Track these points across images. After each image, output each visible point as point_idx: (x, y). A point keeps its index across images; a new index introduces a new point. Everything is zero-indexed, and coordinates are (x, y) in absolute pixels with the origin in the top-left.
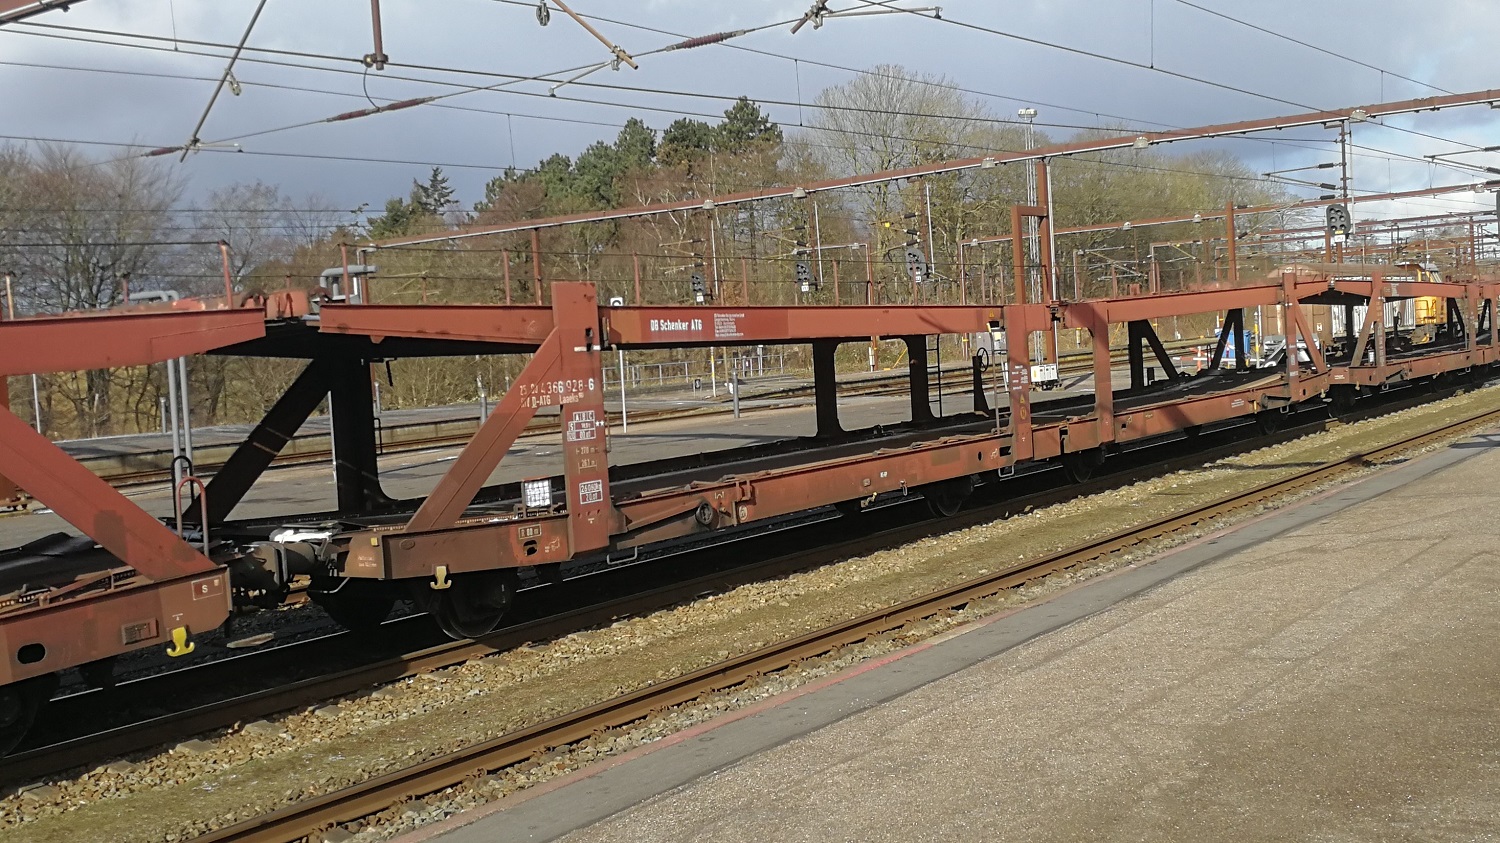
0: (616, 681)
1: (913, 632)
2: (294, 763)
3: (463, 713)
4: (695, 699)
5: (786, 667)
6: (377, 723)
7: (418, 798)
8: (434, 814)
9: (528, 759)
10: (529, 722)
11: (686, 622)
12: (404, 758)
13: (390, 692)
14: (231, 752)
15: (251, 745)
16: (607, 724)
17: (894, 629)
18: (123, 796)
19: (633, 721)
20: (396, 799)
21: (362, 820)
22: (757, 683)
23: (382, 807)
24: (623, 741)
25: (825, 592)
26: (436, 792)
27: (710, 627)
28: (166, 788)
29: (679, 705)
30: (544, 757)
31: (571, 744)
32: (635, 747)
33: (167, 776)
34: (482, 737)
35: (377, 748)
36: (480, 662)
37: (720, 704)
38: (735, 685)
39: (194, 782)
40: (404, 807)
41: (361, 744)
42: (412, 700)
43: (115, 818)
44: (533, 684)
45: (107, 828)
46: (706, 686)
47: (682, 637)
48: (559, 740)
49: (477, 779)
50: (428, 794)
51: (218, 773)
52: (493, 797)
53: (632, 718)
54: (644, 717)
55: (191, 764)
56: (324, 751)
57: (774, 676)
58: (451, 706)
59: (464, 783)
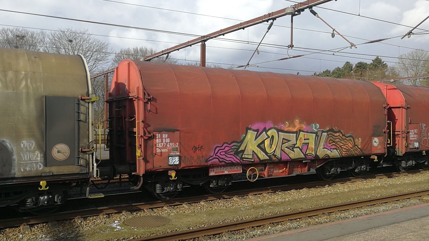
0: (340, 199)
1: (425, 198)
2: (262, 207)
3: (301, 201)
4: (362, 207)
5: (387, 202)
6: (280, 200)
7: (291, 220)
8: (295, 225)
9: (318, 215)
10: (318, 206)
11: (358, 187)
12: (288, 210)
13: (284, 193)
14: (248, 202)
15: (252, 201)
16: (338, 210)
17: (419, 196)
18: (224, 208)
19: (345, 210)
20: (286, 219)
21: (277, 223)
22: (379, 206)
23: (282, 221)
24: (343, 215)
25: (398, 184)
26: (295, 219)
27: (365, 189)
28: (233, 208)
29: (357, 208)
30: (322, 215)
31: (329, 213)
32: (346, 217)
33: (234, 205)
34: (306, 208)
35: (281, 206)
36: (305, 189)
37: (369, 210)
38: (373, 205)
39: (239, 207)
40: (287, 222)
41: (277, 205)
42: (289, 196)
43: (223, 213)
44: (318, 197)
45: (221, 215)
46: (365, 204)
47: (357, 191)
48: (326, 212)
49: (305, 218)
50: (293, 220)
51: (245, 206)
52: (309, 224)
53: (345, 209)
54: (348, 210)
55: (239, 203)
56: (269, 205)
57: (384, 204)
58: (298, 199)
59: (302, 218)
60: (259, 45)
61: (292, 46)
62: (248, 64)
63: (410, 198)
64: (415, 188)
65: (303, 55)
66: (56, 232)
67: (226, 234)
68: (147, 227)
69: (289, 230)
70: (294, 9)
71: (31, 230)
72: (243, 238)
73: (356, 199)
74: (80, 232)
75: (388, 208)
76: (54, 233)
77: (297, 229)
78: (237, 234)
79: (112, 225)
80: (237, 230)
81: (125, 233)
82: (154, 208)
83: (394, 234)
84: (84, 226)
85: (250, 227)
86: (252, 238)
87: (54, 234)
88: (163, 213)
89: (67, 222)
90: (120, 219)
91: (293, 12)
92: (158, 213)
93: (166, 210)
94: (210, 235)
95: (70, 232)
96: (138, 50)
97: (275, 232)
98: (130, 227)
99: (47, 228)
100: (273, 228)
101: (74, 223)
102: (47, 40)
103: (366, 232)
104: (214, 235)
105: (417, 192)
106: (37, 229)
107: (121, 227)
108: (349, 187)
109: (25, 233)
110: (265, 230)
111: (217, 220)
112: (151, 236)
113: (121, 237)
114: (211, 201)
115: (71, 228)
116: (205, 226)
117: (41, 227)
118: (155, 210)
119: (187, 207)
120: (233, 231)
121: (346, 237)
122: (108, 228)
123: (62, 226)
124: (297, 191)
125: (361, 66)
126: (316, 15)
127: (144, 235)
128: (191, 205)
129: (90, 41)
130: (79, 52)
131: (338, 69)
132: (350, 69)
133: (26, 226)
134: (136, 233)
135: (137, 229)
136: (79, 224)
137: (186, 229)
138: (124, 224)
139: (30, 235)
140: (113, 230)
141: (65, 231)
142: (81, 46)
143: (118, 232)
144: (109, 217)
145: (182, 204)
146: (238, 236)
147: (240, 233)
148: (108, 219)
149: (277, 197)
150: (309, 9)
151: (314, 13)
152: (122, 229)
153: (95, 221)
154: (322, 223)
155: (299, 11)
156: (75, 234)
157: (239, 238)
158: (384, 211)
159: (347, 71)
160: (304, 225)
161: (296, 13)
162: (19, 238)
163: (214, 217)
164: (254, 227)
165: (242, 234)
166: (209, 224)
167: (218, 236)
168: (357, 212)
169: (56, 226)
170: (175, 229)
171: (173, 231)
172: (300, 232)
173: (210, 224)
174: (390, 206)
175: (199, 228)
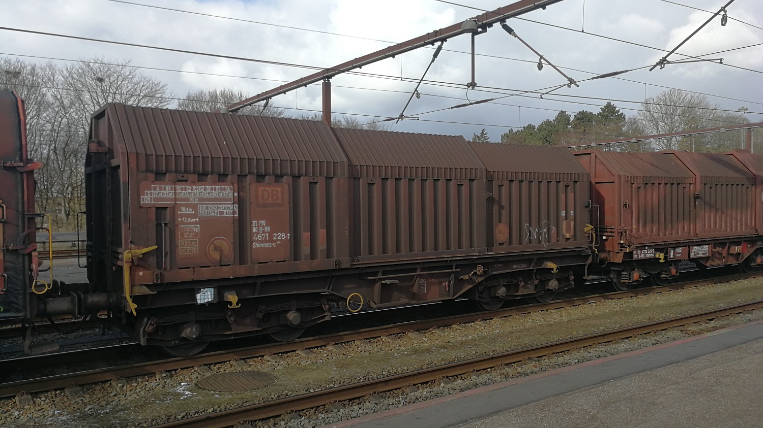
0: (556, 334)
1: (690, 328)
2: (428, 350)
3: (493, 339)
4: (591, 346)
5: (631, 337)
6: (459, 339)
7: (477, 371)
8: (484, 378)
9: (521, 361)
10: (521, 346)
11: (584, 313)
12: (471, 354)
13: (464, 327)
14: (405, 343)
15: (412, 341)
16: (554, 351)
17: (681, 326)
18: (367, 355)
19: (564, 351)
20: (468, 370)
21: (455, 377)
22: (618, 343)
23: (464, 373)
24: (561, 360)
25: (646, 307)
26: (484, 369)
27: (595, 316)
28: (382, 354)
29: (584, 347)
30: (527, 361)
31: (538, 357)
32: (567, 363)
33: (382, 349)
34: (502, 350)
35: (460, 349)
36: (499, 320)
37: (602, 349)
38: (608, 342)
39: (392, 353)
40: (472, 374)
41: (454, 347)
42: (473, 331)
43: (364, 363)
44: (520, 331)
45: (362, 366)
46: (595, 341)
47: (583, 319)
48: (534, 355)
49: (501, 367)
50: (481, 370)
51: (400, 350)
52: (507, 376)
54: (569, 350)
55: (391, 346)
56: (440, 347)
57: (626, 340)
58: (488, 336)
59: (496, 368)
60: (420, 83)
61: (472, 85)
62: (402, 115)
63: (667, 329)
64: (674, 312)
65: (492, 99)
66: (79, 405)
67: (371, 398)
68: (237, 391)
69: (474, 387)
70: (476, 23)
71: (34, 402)
72: (399, 403)
73: (581, 334)
74: (121, 404)
75: (632, 347)
76: (75, 406)
77: (487, 385)
78: (389, 397)
79: (175, 389)
80: (389, 391)
81: (199, 401)
82: (247, 358)
83: (646, 387)
84: (128, 392)
85: (410, 384)
86: (414, 403)
87: (74, 408)
88: (263, 366)
89: (98, 387)
90: (191, 380)
91: (474, 28)
92: (255, 366)
93: (268, 361)
94: (344, 401)
95: (104, 403)
96: (218, 94)
97: (452, 391)
98: (207, 391)
99: (63, 398)
100: (449, 386)
101: (109, 389)
102: (59, 78)
103: (600, 386)
104: (350, 400)
105: (676, 318)
106: (44, 401)
107: (193, 393)
108: (570, 314)
109: (23, 408)
110: (435, 389)
111: (355, 374)
112: (244, 405)
113: (192, 410)
114: (343, 344)
115: (105, 398)
116: (336, 386)
117: (52, 398)
118: (251, 362)
119: (304, 355)
120: (381, 392)
121: (569, 395)
122: (168, 395)
123: (89, 394)
124: (486, 323)
125: (584, 118)
126: (512, 33)
127: (232, 405)
128: (311, 351)
129: (135, 80)
130: (115, 98)
131: (548, 123)
132: (566, 123)
133: (25, 396)
134: (217, 401)
135: (219, 395)
136: (118, 389)
137: (302, 393)
138: (198, 387)
139: (33, 411)
140: (177, 398)
141: (95, 403)
142: (119, 88)
143: (186, 401)
144: (171, 376)
145: (295, 351)
146: (391, 401)
147: (394, 395)
148: (170, 379)
149: (453, 334)
150: (500, 24)
151: (509, 30)
152: (193, 396)
153: (146, 383)
154: (527, 375)
155: (485, 27)
156: (112, 406)
157: (393, 404)
158: (626, 351)
159: (562, 126)
160: (498, 378)
161: (480, 30)
162: (14, 416)
163: (350, 370)
164: (417, 384)
165: (398, 396)
166: (342, 382)
167: (357, 401)
168: (583, 353)
169: (79, 395)
170: (284, 393)
171: (282, 395)
172: (494, 390)
173: (344, 382)
174: (636, 342)
175: (324, 389)
